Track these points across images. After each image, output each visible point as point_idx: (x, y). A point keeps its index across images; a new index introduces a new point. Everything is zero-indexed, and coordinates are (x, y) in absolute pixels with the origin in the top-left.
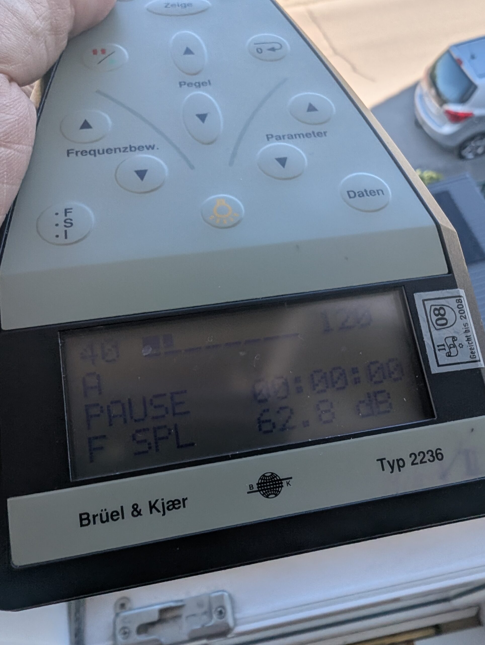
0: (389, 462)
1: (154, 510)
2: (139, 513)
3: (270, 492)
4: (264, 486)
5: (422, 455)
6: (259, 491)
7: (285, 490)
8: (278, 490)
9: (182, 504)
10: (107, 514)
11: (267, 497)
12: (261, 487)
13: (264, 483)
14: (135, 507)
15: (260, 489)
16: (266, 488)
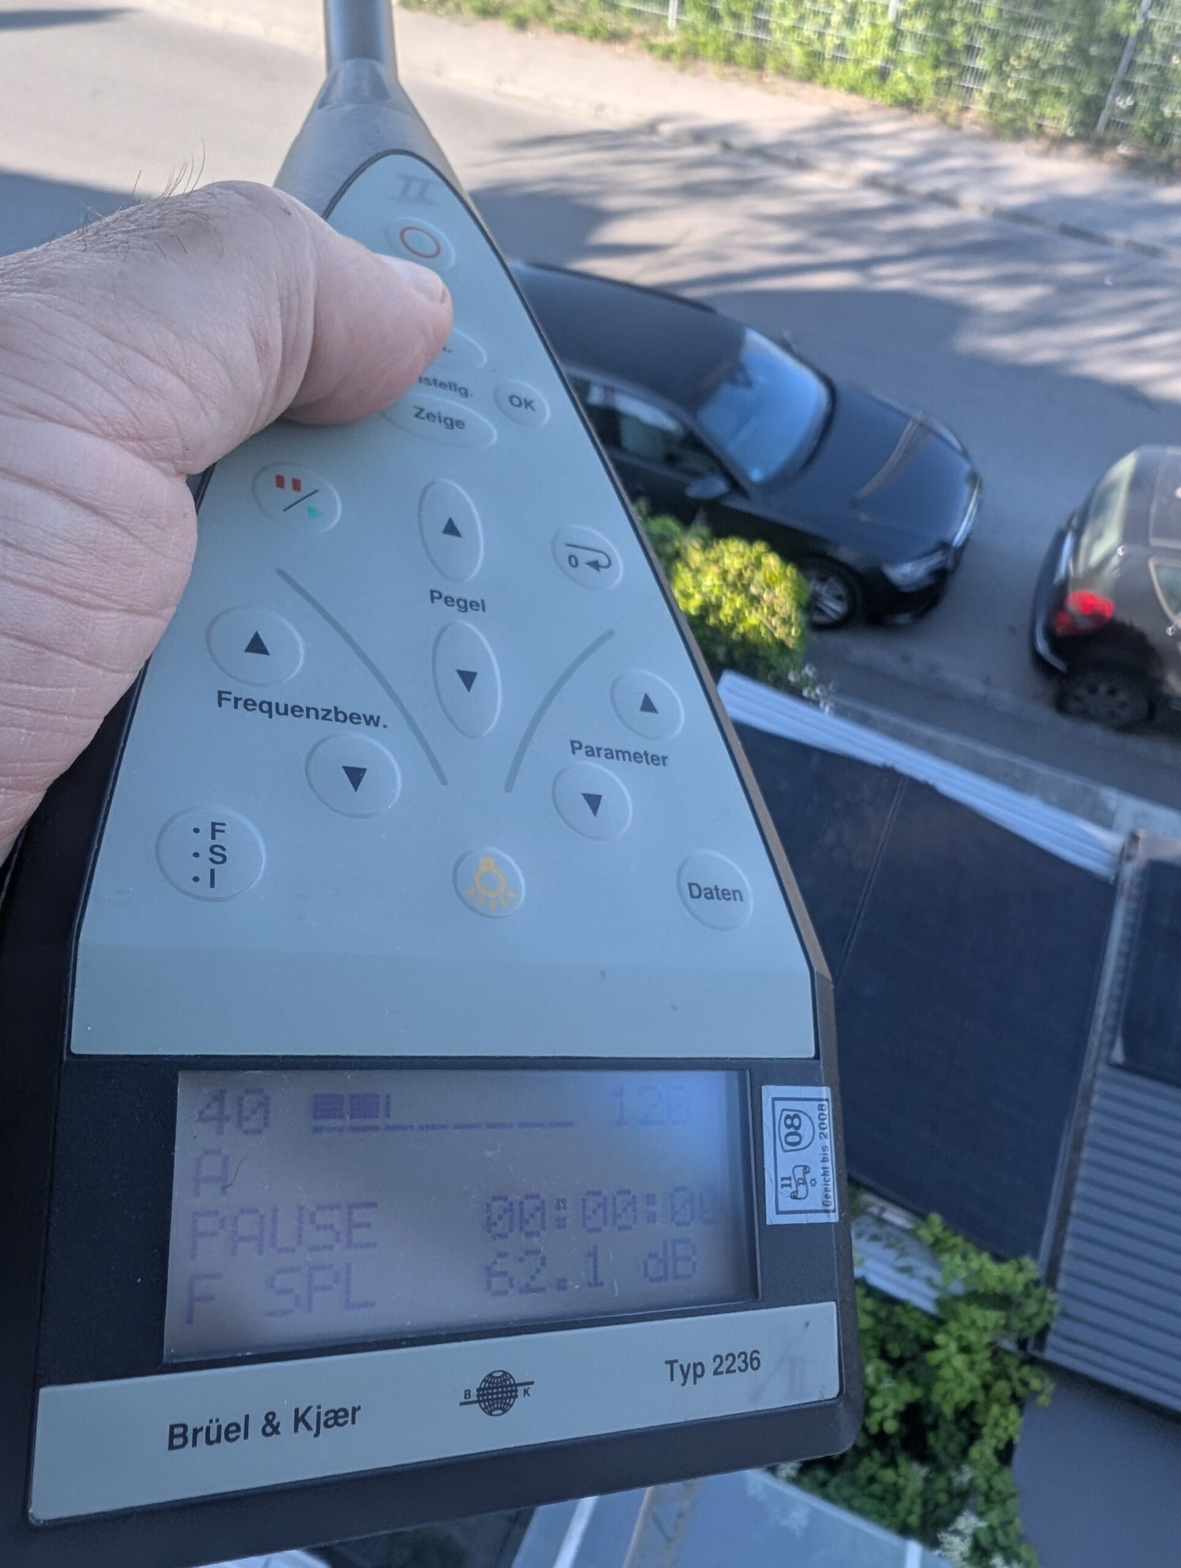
0: (681, 1366)
1: (301, 1425)
2: (276, 1431)
3: (495, 1406)
4: (488, 1394)
5: (731, 1358)
6: (479, 1402)
7: (520, 1403)
8: (509, 1403)
9: (350, 1418)
10: (219, 1427)
11: (490, 1413)
12: (483, 1395)
13: (489, 1388)
14: (270, 1418)
15: (481, 1398)
16: (490, 1397)
